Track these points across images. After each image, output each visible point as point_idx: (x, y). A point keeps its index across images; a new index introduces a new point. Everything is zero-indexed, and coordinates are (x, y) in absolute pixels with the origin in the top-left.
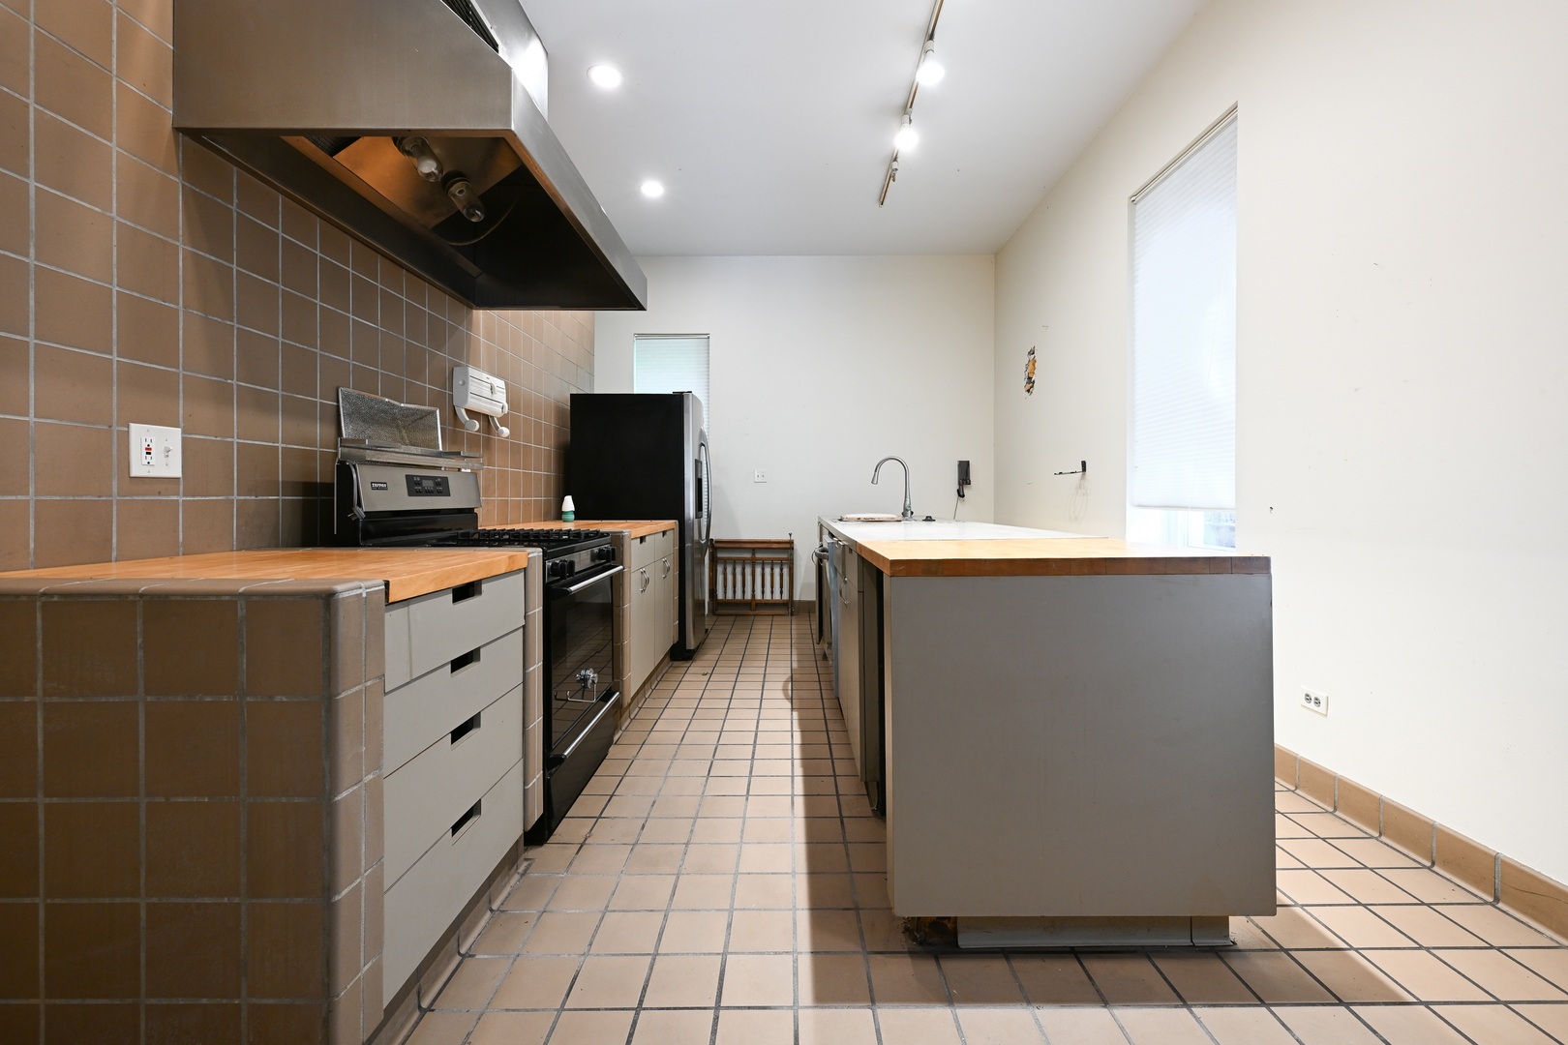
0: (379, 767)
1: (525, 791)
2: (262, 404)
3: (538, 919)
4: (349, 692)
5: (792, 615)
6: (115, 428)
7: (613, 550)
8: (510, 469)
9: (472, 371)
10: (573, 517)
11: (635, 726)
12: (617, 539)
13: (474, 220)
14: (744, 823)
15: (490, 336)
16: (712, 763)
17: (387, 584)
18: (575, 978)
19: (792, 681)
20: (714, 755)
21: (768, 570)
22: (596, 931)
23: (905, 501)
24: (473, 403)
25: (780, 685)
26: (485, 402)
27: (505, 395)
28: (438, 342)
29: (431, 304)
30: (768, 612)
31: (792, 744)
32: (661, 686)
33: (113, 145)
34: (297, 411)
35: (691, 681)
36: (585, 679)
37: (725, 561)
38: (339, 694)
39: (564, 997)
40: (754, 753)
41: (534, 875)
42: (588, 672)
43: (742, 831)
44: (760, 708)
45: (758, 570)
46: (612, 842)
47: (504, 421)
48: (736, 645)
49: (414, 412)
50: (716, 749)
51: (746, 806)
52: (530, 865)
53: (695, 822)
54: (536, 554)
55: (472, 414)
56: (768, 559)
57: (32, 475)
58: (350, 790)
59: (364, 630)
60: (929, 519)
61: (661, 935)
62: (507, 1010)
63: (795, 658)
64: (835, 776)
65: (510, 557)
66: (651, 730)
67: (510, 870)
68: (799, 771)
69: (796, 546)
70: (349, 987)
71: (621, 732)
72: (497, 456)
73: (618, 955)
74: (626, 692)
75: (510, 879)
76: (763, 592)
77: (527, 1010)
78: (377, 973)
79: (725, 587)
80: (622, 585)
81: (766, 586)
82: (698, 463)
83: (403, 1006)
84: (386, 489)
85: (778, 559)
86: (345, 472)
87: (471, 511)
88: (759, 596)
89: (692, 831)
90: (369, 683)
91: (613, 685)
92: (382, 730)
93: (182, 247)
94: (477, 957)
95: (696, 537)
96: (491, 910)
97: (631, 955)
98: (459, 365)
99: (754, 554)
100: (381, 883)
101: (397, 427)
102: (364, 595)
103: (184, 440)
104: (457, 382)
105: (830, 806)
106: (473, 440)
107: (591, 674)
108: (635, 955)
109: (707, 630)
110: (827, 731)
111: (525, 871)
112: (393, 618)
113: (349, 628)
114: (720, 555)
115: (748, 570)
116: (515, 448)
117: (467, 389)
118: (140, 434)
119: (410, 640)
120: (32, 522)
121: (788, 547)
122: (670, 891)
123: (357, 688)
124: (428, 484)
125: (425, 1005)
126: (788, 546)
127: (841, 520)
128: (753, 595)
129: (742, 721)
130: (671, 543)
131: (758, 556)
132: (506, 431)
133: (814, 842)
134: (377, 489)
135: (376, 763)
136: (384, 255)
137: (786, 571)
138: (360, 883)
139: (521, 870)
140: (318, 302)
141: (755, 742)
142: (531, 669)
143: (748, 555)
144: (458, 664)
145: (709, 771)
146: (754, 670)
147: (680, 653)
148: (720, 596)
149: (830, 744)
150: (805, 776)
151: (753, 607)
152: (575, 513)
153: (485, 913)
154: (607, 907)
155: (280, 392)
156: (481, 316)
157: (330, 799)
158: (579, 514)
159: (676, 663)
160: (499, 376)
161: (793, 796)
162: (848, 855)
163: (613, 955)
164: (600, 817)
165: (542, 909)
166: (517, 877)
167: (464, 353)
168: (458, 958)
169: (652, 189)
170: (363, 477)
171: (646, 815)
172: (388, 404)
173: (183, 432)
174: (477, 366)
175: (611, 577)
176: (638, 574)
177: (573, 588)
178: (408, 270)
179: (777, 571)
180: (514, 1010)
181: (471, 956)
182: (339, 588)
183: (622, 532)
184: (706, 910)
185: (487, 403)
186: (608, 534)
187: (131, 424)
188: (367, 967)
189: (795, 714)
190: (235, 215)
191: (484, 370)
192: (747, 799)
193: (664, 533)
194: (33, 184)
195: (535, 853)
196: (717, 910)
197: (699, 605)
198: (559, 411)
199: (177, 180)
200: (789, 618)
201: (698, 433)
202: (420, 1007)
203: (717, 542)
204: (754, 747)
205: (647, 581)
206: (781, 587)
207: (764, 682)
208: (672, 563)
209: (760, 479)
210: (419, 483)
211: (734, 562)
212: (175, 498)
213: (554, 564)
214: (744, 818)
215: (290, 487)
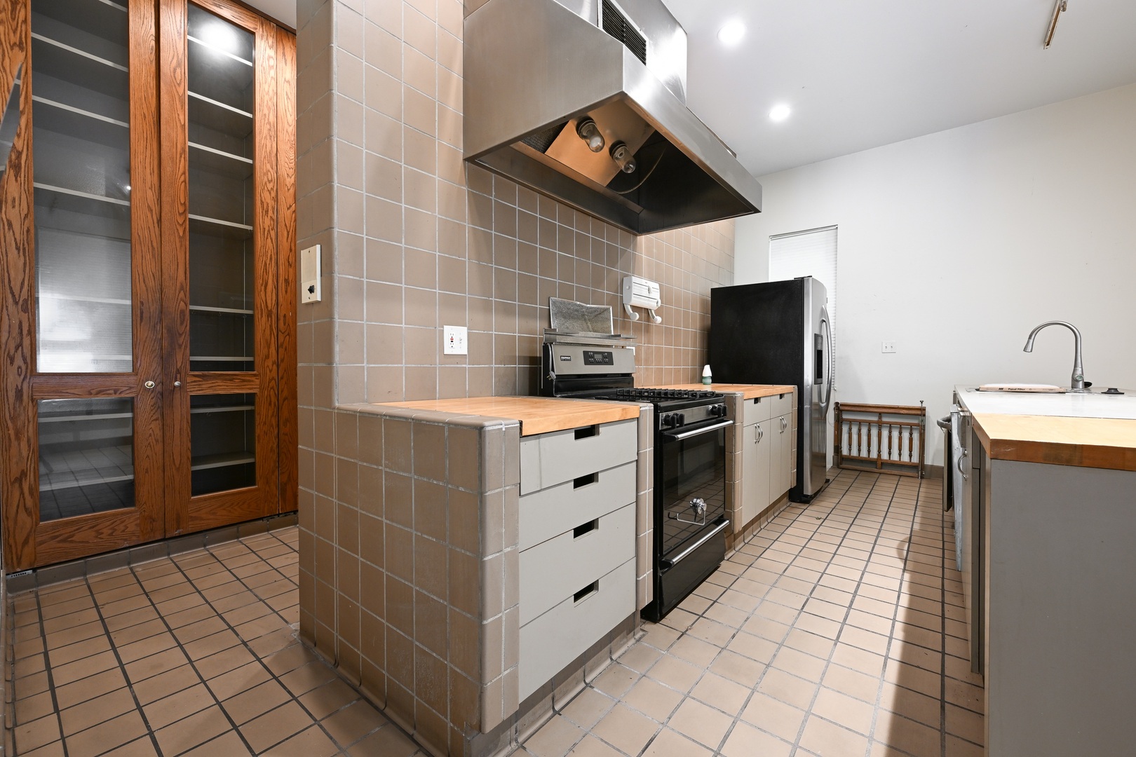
0: (516, 544)
1: (637, 582)
2: (507, 311)
3: (639, 680)
4: (493, 492)
5: (922, 478)
6: (438, 328)
7: (725, 408)
8: (664, 346)
9: (635, 279)
10: (710, 381)
11: (747, 549)
12: (731, 399)
13: (629, 172)
14: (827, 667)
15: (649, 253)
16: (808, 600)
17: (521, 423)
18: (652, 740)
19: (910, 542)
20: (811, 593)
21: (895, 434)
22: (676, 708)
23: (1075, 370)
24: (636, 301)
25: (895, 544)
26: (644, 300)
27: (659, 294)
28: (613, 262)
29: (609, 235)
30: (896, 472)
31: (897, 605)
32: (777, 521)
33: (436, 177)
34: (527, 314)
35: (805, 521)
36: (695, 506)
37: (850, 422)
38: (486, 492)
39: (640, 751)
40: (852, 602)
41: (644, 643)
42: (698, 501)
43: (824, 673)
44: (868, 561)
45: (885, 433)
46: (706, 640)
47: (659, 312)
48: (855, 498)
49: (596, 310)
50: (814, 588)
51: (833, 651)
52: (644, 635)
53: (780, 648)
54: (647, 408)
55: (635, 308)
56: (896, 423)
57: (404, 354)
58: (494, 555)
59: (504, 452)
60: (1113, 392)
61: (726, 737)
62: (602, 740)
63: (917, 520)
64: (943, 653)
65: (623, 409)
66: (759, 557)
67: (628, 634)
68: (899, 633)
69: (929, 412)
70: (493, 681)
71: (734, 552)
72: (654, 337)
73: (688, 738)
74: (737, 522)
75: (627, 641)
76: (890, 454)
77: (614, 748)
78: (514, 678)
79: (850, 445)
80: (734, 436)
81: (895, 446)
82: (817, 337)
83: (541, 703)
84: (570, 360)
85: (908, 424)
86: (546, 349)
87: (629, 375)
88: (885, 456)
89: (775, 655)
90: (507, 488)
91: (723, 512)
92: (518, 520)
93: (467, 225)
94: (595, 689)
95: (815, 400)
96: (612, 659)
97: (698, 743)
98: (627, 276)
99: (880, 418)
100: (517, 621)
101: (585, 320)
102: (504, 429)
103: (469, 333)
104: (626, 287)
105: (931, 684)
106: (637, 327)
107: (700, 502)
108: (701, 744)
109: (827, 481)
110: (943, 603)
111: (640, 638)
112: (526, 446)
113: (492, 450)
114: (845, 416)
115: (874, 432)
116: (668, 331)
117: (631, 292)
118: (449, 331)
119: (540, 462)
120: (404, 378)
121: (921, 412)
122: (743, 702)
123: (499, 490)
124: (598, 357)
125: (557, 708)
126: (919, 412)
127: (978, 390)
128: (879, 455)
129: (846, 569)
130: (790, 402)
131: (885, 419)
132: (659, 319)
133: (902, 716)
134: (564, 360)
135: (513, 539)
136: (578, 210)
137: (916, 436)
138: (501, 617)
139: (637, 637)
140: (538, 246)
141: (856, 592)
142: (642, 493)
143: (875, 419)
144: (579, 483)
145: (803, 606)
146: (869, 524)
147: (797, 496)
148: (845, 452)
149: (943, 617)
150: (906, 642)
151: (879, 465)
152: (712, 378)
153: (606, 660)
154: (689, 692)
155: (517, 303)
156: (643, 239)
157: (482, 559)
158: (716, 379)
159: (794, 504)
160: (656, 281)
161: (887, 658)
162: (943, 746)
163: (684, 735)
164: (702, 616)
165: (643, 674)
166: (633, 641)
167: (631, 267)
168: (583, 685)
169: (780, 113)
170: (556, 352)
171: (738, 627)
172: (579, 305)
173: (468, 329)
174: (640, 275)
175: (724, 428)
176: (753, 428)
177: (680, 436)
178: (593, 217)
179: (906, 435)
180: (606, 742)
181: (591, 687)
182: (486, 424)
183: (735, 394)
184: (772, 735)
185: (646, 300)
186: (722, 395)
187: (445, 326)
188: (506, 672)
189: (907, 576)
190: (493, 201)
191: (645, 278)
192: (836, 644)
193: (781, 396)
194: (403, 205)
195: (649, 627)
196: (782, 739)
197: (819, 458)
198: (703, 302)
199: (465, 188)
200: (919, 480)
201: (819, 310)
202: (553, 708)
203: (842, 405)
204: (854, 597)
205: (760, 435)
206: (911, 450)
207: (878, 537)
208: (791, 421)
209: (889, 350)
210: (592, 357)
211: (860, 423)
212: (464, 366)
213: (668, 416)
214: (829, 661)
215: (522, 360)
